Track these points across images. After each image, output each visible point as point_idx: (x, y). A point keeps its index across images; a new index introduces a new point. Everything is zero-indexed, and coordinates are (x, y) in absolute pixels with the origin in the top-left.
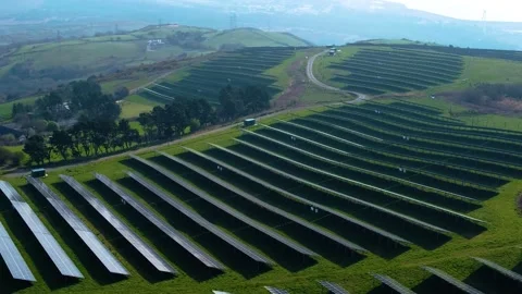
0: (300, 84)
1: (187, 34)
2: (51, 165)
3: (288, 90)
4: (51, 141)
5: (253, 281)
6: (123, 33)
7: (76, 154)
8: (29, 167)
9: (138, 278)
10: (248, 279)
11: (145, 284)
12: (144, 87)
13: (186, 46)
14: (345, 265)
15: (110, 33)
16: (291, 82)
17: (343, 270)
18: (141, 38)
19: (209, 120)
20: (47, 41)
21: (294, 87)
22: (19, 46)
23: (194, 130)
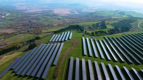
0: (136, 27)
1: (122, 12)
2: (94, 36)
3: (134, 28)
4: (95, 33)
5: (114, 63)
6: (112, 11)
7: (98, 35)
8: (92, 36)
9: (99, 58)
10: (114, 62)
11: (100, 59)
12: (112, 23)
13: (122, 14)
14: (129, 64)
15: (110, 11)
16: (135, 26)
17: (128, 65)
18: (115, 12)
19: (118, 32)
20: (101, 12)
21: (135, 27)
22: (97, 12)
23: (116, 33)
